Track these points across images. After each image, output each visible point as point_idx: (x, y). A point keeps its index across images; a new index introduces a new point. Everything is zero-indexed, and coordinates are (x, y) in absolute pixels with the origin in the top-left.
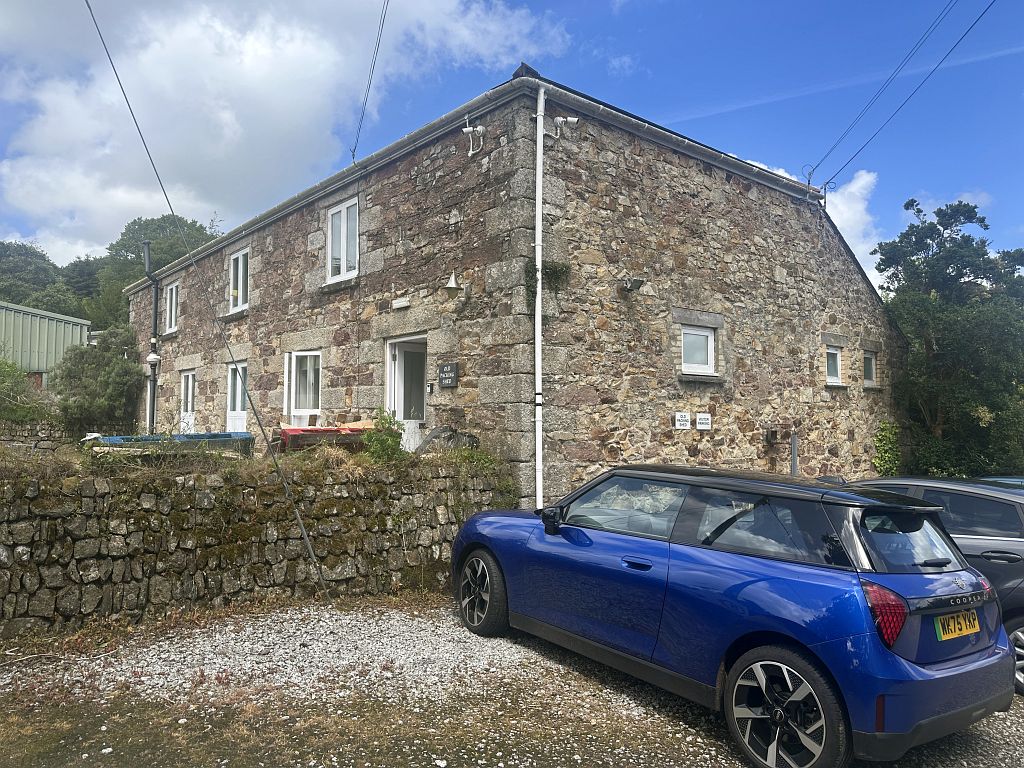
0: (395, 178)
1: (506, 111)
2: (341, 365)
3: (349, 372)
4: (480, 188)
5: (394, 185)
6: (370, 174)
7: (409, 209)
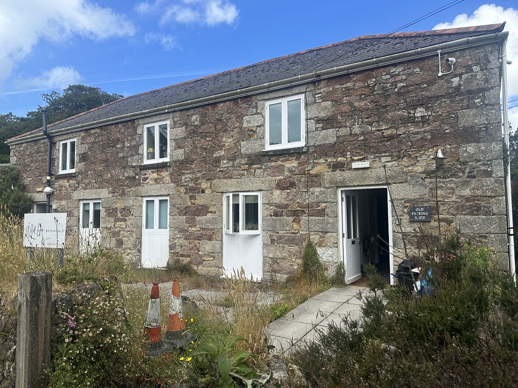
0: (349, 85)
1: (477, 51)
2: (286, 203)
3: (296, 207)
4: (448, 95)
5: (348, 89)
6: (319, 81)
7: (366, 105)
